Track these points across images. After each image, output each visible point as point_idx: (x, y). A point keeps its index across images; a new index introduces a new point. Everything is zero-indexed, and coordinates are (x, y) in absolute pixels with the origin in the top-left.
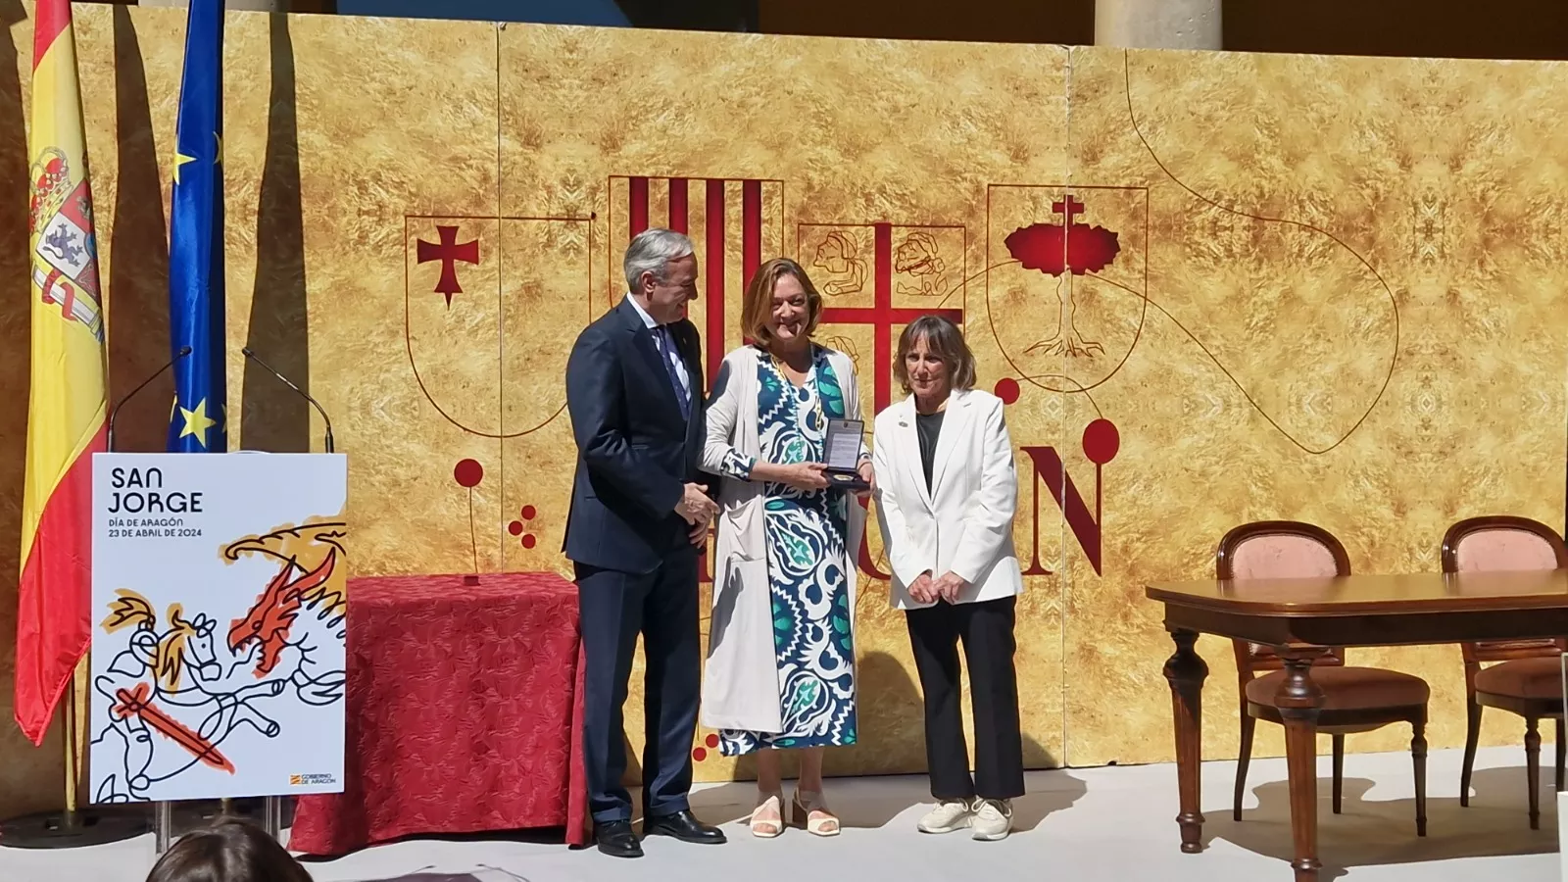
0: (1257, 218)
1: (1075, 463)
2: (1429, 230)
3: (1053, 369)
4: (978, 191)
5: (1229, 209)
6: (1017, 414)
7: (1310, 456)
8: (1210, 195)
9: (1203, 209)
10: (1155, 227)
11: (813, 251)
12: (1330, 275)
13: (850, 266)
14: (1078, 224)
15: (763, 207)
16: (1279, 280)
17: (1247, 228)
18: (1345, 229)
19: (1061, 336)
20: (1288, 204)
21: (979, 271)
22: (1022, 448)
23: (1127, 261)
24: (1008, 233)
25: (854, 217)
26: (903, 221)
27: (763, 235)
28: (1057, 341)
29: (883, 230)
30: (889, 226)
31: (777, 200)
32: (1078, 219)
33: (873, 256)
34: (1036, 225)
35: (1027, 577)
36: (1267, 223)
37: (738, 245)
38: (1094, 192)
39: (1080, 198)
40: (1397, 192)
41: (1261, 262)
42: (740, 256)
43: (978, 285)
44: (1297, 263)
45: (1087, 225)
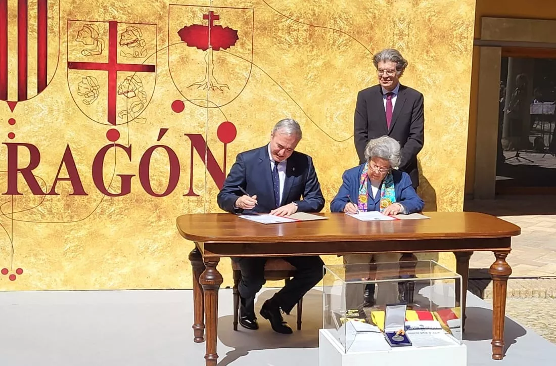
0: (311, 25)
1: (213, 142)
2: (401, 35)
3: (202, 96)
4: (164, 7)
5: (297, 21)
6: (183, 117)
7: (336, 143)
8: (287, 13)
9: (283, 20)
10: (257, 28)
11: (76, 34)
12: (349, 55)
13: (96, 42)
14: (216, 26)
15: (48, 11)
16: (323, 57)
17: (306, 30)
18: (358, 33)
19: (207, 80)
20: (328, 19)
21: (164, 47)
22: (185, 135)
23: (242, 44)
24: (179, 29)
25: (97, 17)
26: (124, 20)
27: (48, 25)
28: (204, 82)
29: (113, 25)
30: (117, 23)
31: (56, 8)
32: (216, 23)
33: (108, 37)
34: (194, 25)
35: (186, 197)
36: (316, 28)
37: (35, 29)
38: (225, 10)
39: (217, 13)
40: (385, 16)
41: (313, 47)
42: (36, 35)
43: (163, 54)
44: (332, 48)
45: (221, 26)
